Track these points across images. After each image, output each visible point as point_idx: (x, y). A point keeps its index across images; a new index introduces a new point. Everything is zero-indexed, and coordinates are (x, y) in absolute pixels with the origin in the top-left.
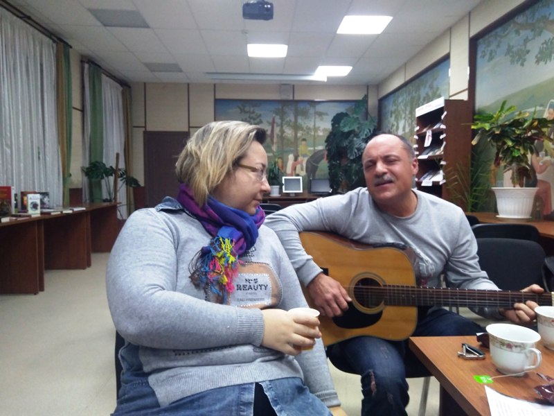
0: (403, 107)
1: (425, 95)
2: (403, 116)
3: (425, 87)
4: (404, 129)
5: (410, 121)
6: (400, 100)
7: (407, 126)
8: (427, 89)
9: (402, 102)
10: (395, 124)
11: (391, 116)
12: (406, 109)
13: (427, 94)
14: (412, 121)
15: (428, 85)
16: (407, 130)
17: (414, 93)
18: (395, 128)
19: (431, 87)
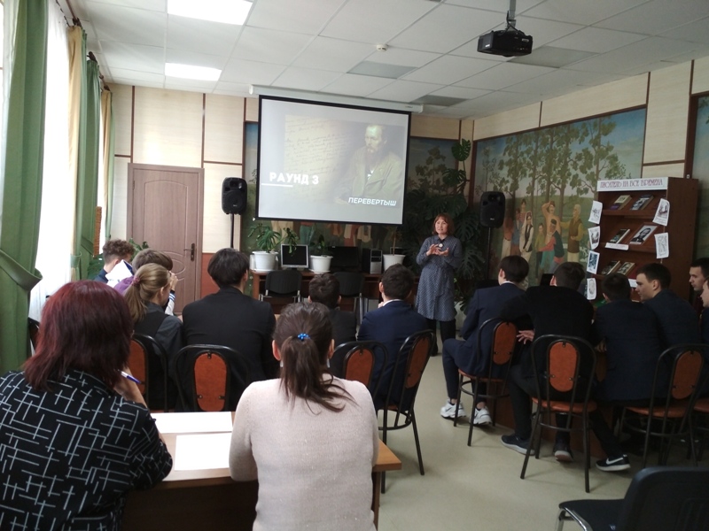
0: (528, 159)
1: (580, 152)
2: (529, 172)
3: (582, 140)
4: (531, 189)
5: (544, 182)
6: (523, 148)
7: (537, 186)
8: (587, 144)
9: (528, 152)
10: (511, 181)
11: (501, 168)
12: (536, 164)
13: (586, 152)
14: (549, 183)
15: (588, 139)
16: (538, 192)
17: (555, 145)
18: (509, 185)
19: (596, 143)
